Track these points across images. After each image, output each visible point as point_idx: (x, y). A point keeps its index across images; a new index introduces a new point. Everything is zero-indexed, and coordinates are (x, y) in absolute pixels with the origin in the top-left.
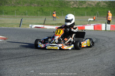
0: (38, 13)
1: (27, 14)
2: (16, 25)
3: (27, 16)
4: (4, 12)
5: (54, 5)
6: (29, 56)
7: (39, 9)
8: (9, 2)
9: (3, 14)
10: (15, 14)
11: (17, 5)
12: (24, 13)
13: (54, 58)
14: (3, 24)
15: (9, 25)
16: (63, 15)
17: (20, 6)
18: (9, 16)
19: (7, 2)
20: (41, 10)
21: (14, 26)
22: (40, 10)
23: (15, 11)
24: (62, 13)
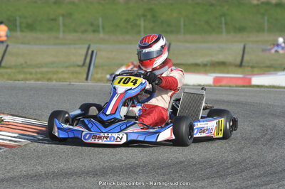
0: (140, 26)
1: (101, 29)
2: (67, 67)
3: (102, 35)
4: (21, 23)
9: (18, 29)
10: (61, 28)
12: (92, 25)
14: (21, 65)
15: (44, 70)
16: (224, 30)
20: (149, 17)
21: (63, 72)
22: (144, 16)
23: (61, 19)
24: (221, 23)
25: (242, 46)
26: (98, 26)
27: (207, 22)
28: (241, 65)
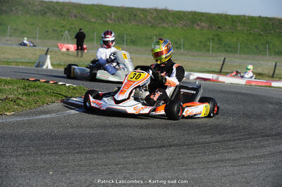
0: (209, 46)
3: (182, 51)
4: (127, 39)
5: (248, 28)
6: (171, 146)
7: (211, 36)
8: (141, 16)
9: (125, 43)
11: (160, 23)
12: (176, 43)
13: (231, 152)
17: (167, 26)
18: (139, 48)
19: (135, 15)
20: (216, 39)
22: (213, 39)
23: (155, 37)
24: (266, 48)
25: (274, 64)
26: (181, 45)
27: (256, 47)
28: (273, 76)
